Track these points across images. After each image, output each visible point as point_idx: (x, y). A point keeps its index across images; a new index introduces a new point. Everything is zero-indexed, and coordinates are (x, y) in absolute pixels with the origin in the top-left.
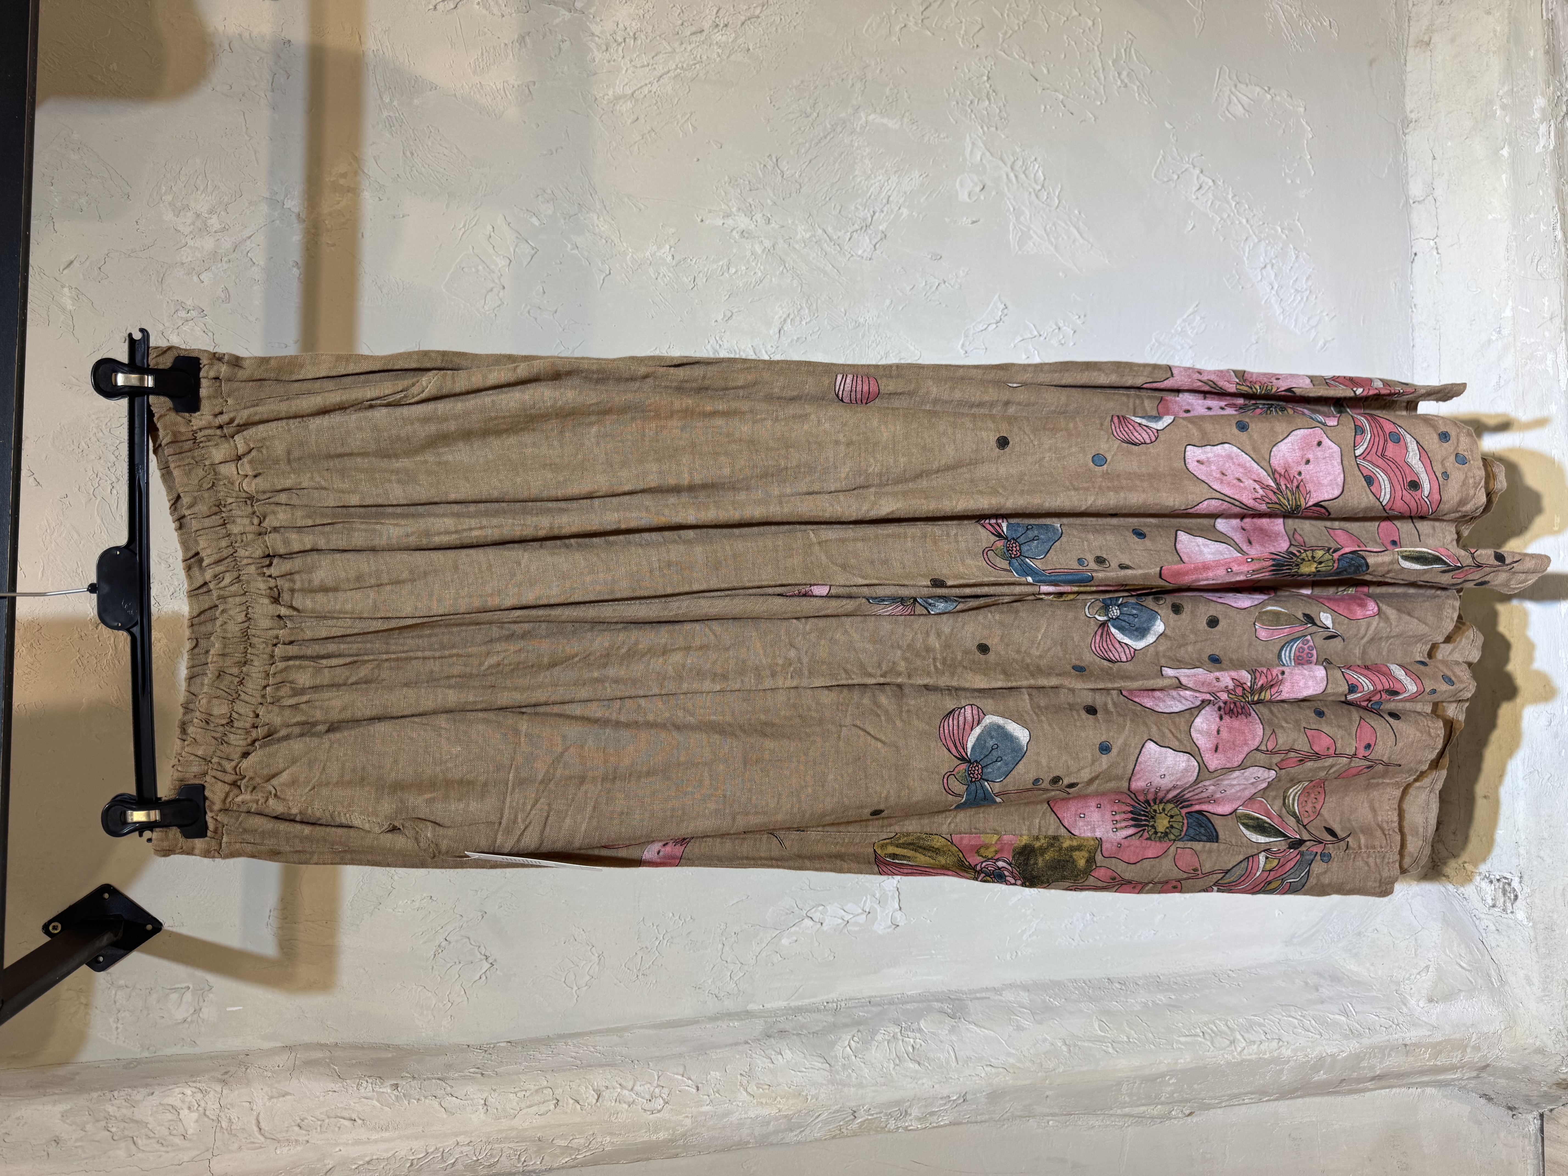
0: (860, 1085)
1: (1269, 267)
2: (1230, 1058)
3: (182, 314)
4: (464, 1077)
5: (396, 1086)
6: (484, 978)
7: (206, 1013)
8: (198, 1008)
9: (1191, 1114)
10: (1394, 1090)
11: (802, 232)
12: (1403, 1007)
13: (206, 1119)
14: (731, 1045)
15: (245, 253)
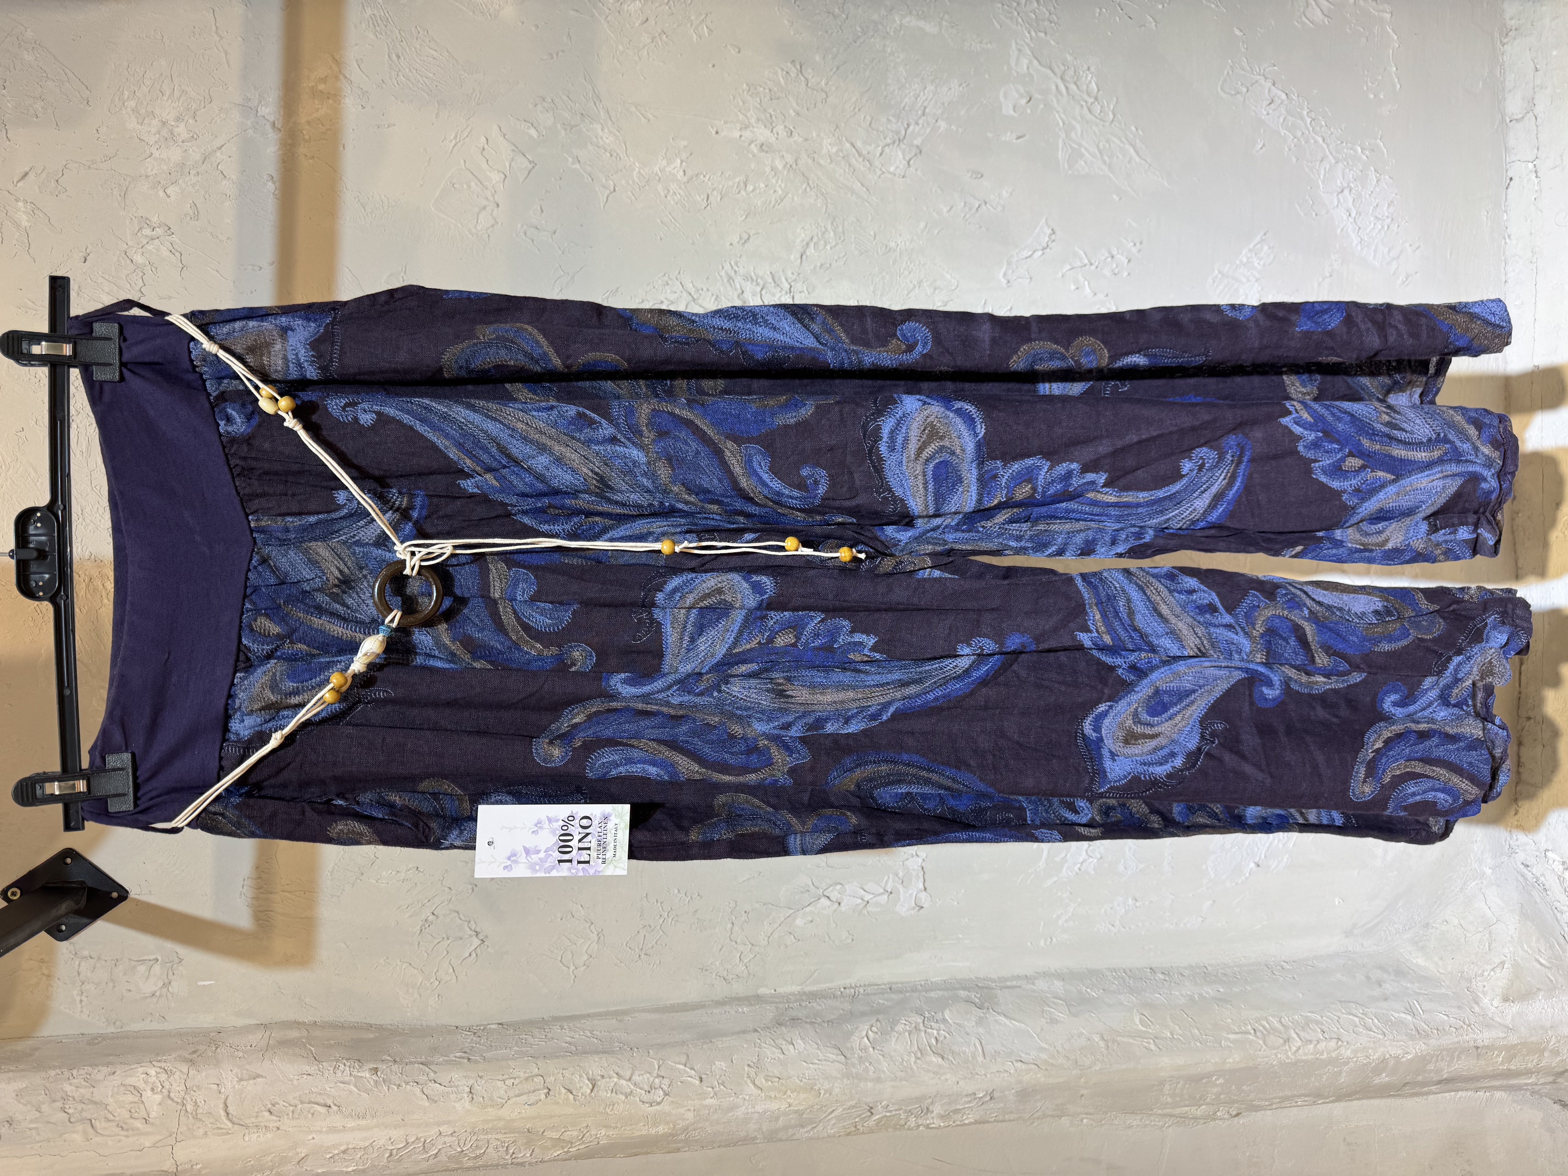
0: (878, 1080)
1: (1346, 192)
2: (1283, 1057)
3: (147, 232)
4: (448, 1062)
5: (376, 1070)
6: (474, 955)
7: (175, 987)
8: (166, 981)
9: (1237, 1115)
10: (1460, 1093)
11: (828, 145)
12: (1475, 1006)
13: (170, 1102)
14: (739, 1033)
15: (215, 165)
